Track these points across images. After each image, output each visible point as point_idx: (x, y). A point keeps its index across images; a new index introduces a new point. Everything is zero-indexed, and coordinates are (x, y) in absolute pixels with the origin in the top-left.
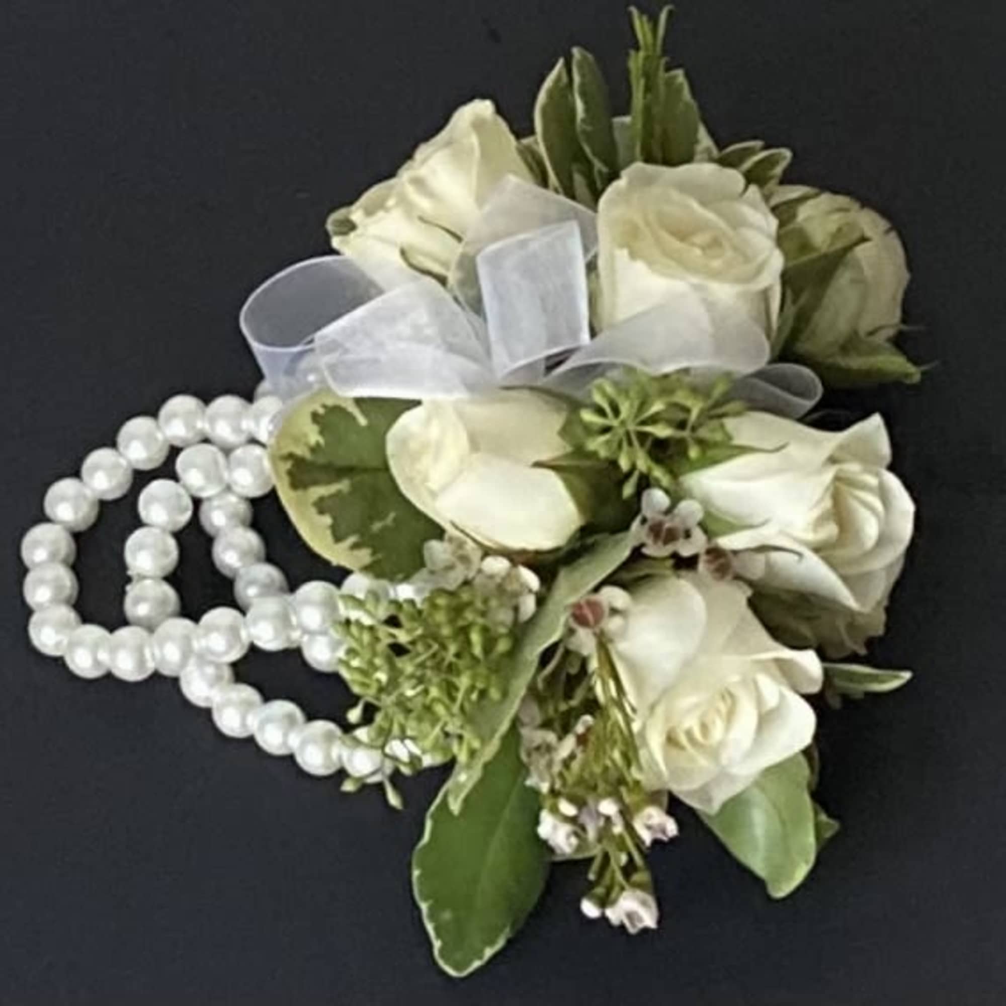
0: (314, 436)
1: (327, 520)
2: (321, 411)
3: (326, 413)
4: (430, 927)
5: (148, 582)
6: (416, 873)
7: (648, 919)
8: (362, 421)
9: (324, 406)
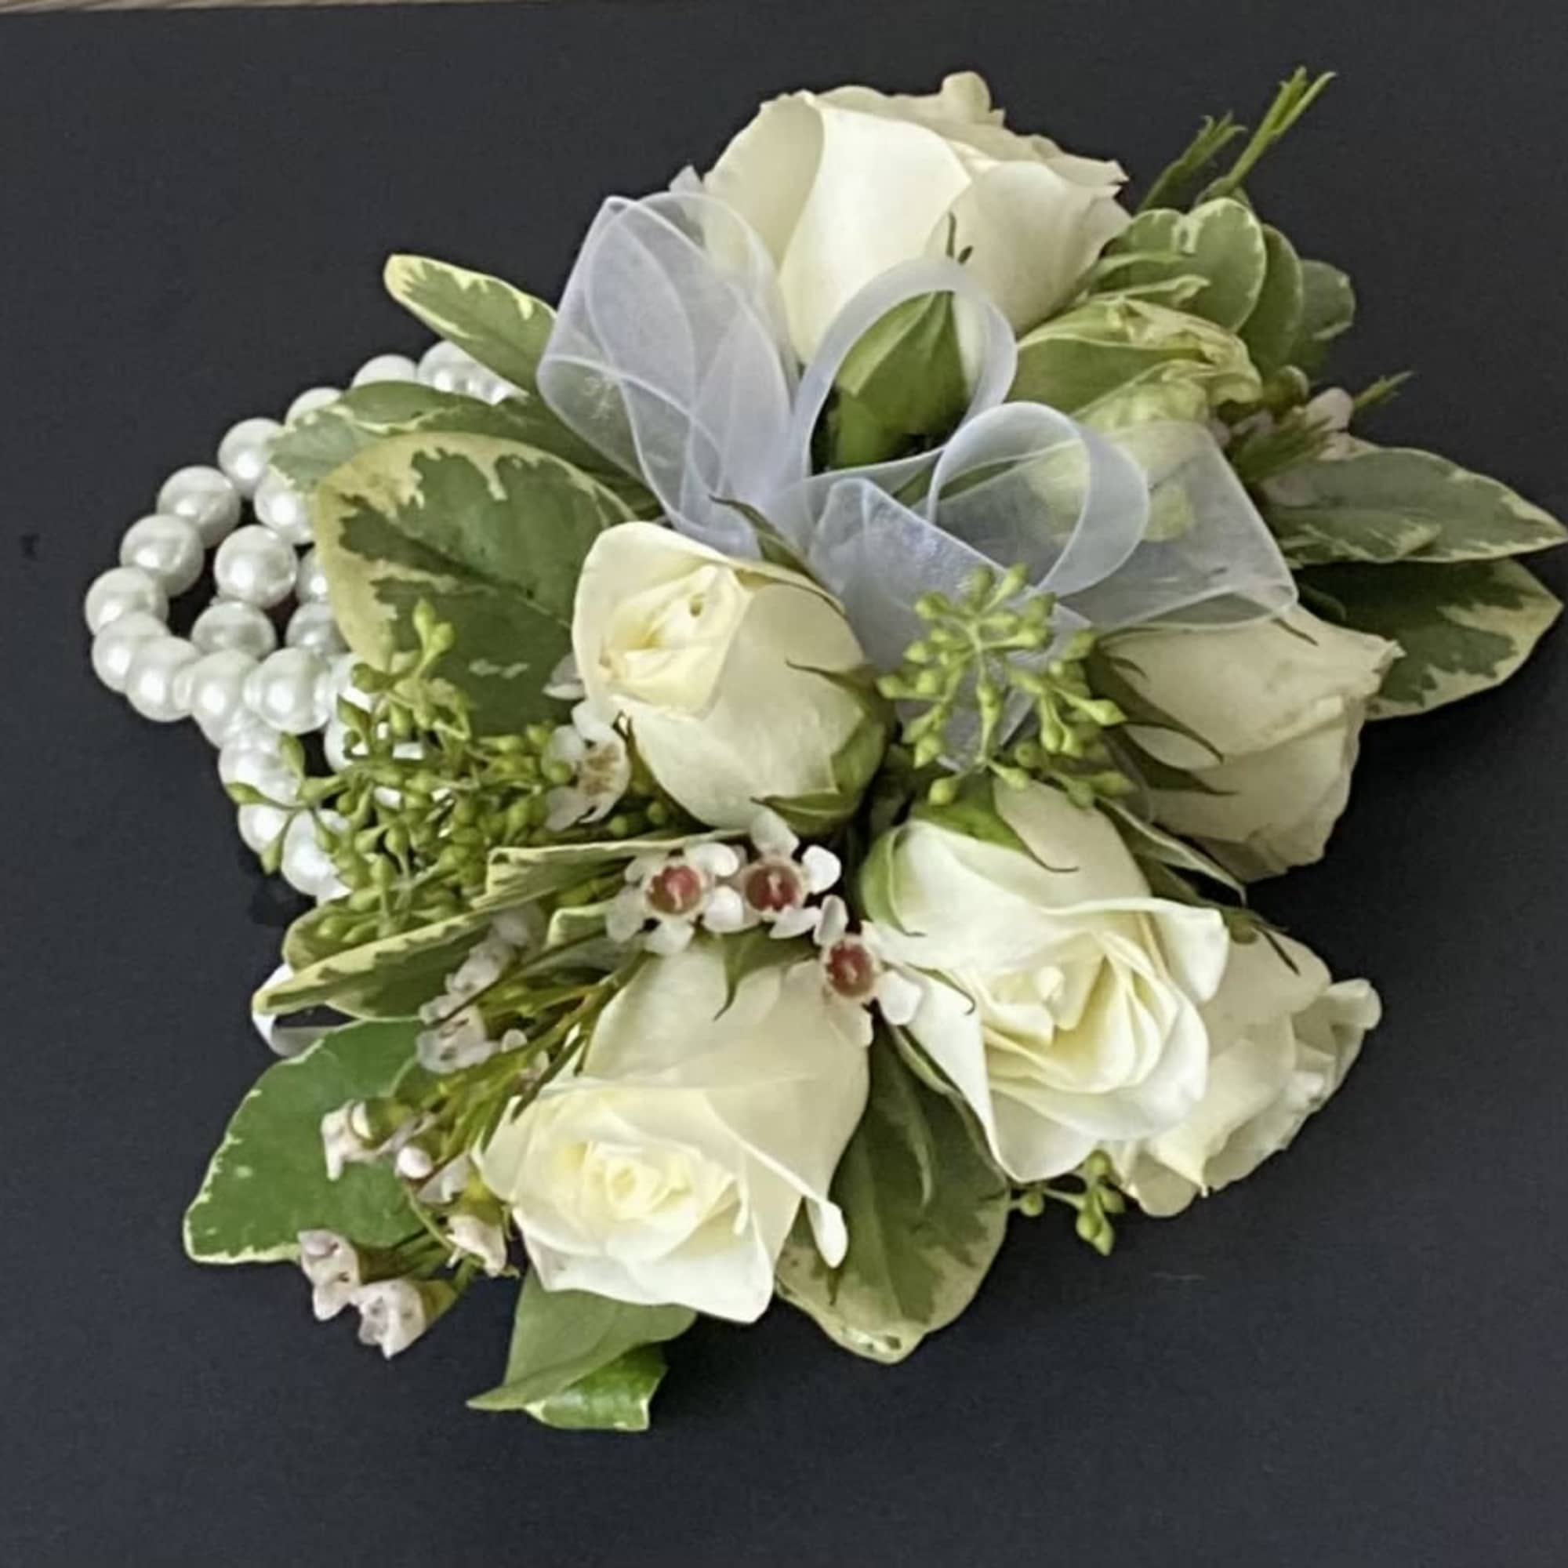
0: (409, 489)
2: (433, 455)
3: (442, 461)
4: (213, 1169)
5: (238, 606)
6: (254, 1093)
7: (392, 1339)
8: (497, 492)
9: (441, 451)
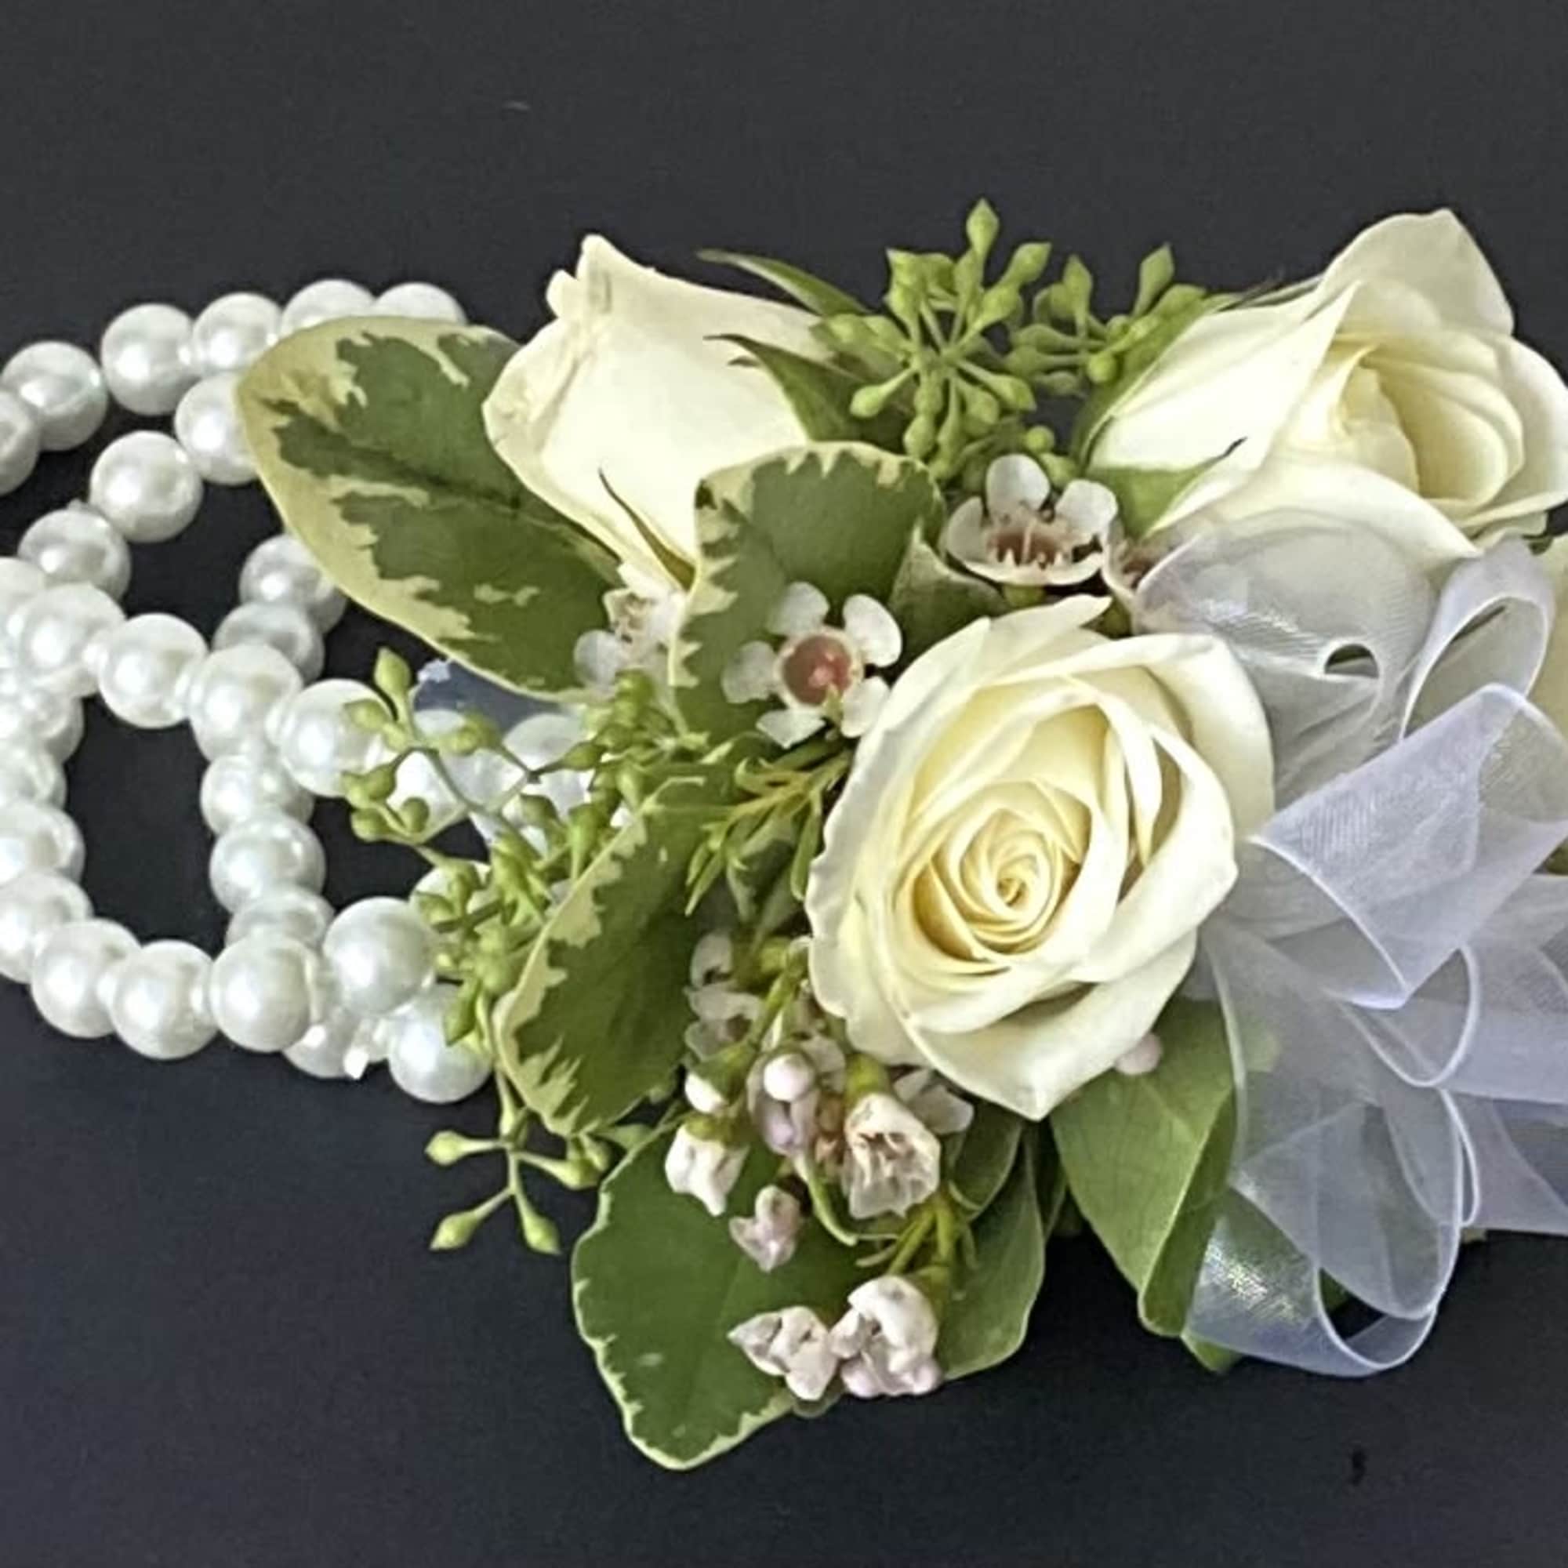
1: (365, 534)
